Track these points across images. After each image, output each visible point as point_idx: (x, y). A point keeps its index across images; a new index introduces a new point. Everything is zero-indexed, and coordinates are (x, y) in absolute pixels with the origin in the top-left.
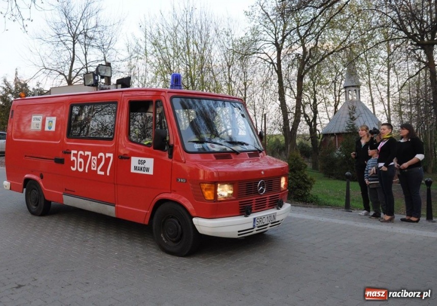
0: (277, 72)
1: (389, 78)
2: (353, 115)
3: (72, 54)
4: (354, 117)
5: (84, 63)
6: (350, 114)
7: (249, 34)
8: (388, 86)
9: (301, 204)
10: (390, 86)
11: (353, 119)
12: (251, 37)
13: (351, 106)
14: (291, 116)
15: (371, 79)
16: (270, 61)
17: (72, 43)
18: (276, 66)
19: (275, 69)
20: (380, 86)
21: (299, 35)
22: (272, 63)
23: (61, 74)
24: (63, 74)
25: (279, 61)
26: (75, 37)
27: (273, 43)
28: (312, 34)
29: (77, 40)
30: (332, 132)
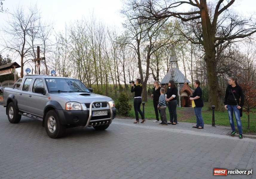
0: (137, 53)
1: (192, 58)
2: (173, 75)
3: (23, 41)
4: (173, 76)
5: (32, 45)
6: (171, 75)
7: (124, 34)
8: (192, 62)
9: (124, 117)
10: (193, 61)
11: (173, 77)
12: (125, 36)
13: (172, 71)
14: (144, 75)
15: (184, 58)
16: (134, 48)
17: (23, 35)
18: (137, 50)
19: (137, 52)
20: (188, 62)
21: (149, 36)
22: (135, 49)
23: (17, 51)
24: (18, 51)
25: (139, 48)
26: (25, 31)
27: (136, 39)
28: (155, 35)
29: (26, 33)
30: (164, 83)
